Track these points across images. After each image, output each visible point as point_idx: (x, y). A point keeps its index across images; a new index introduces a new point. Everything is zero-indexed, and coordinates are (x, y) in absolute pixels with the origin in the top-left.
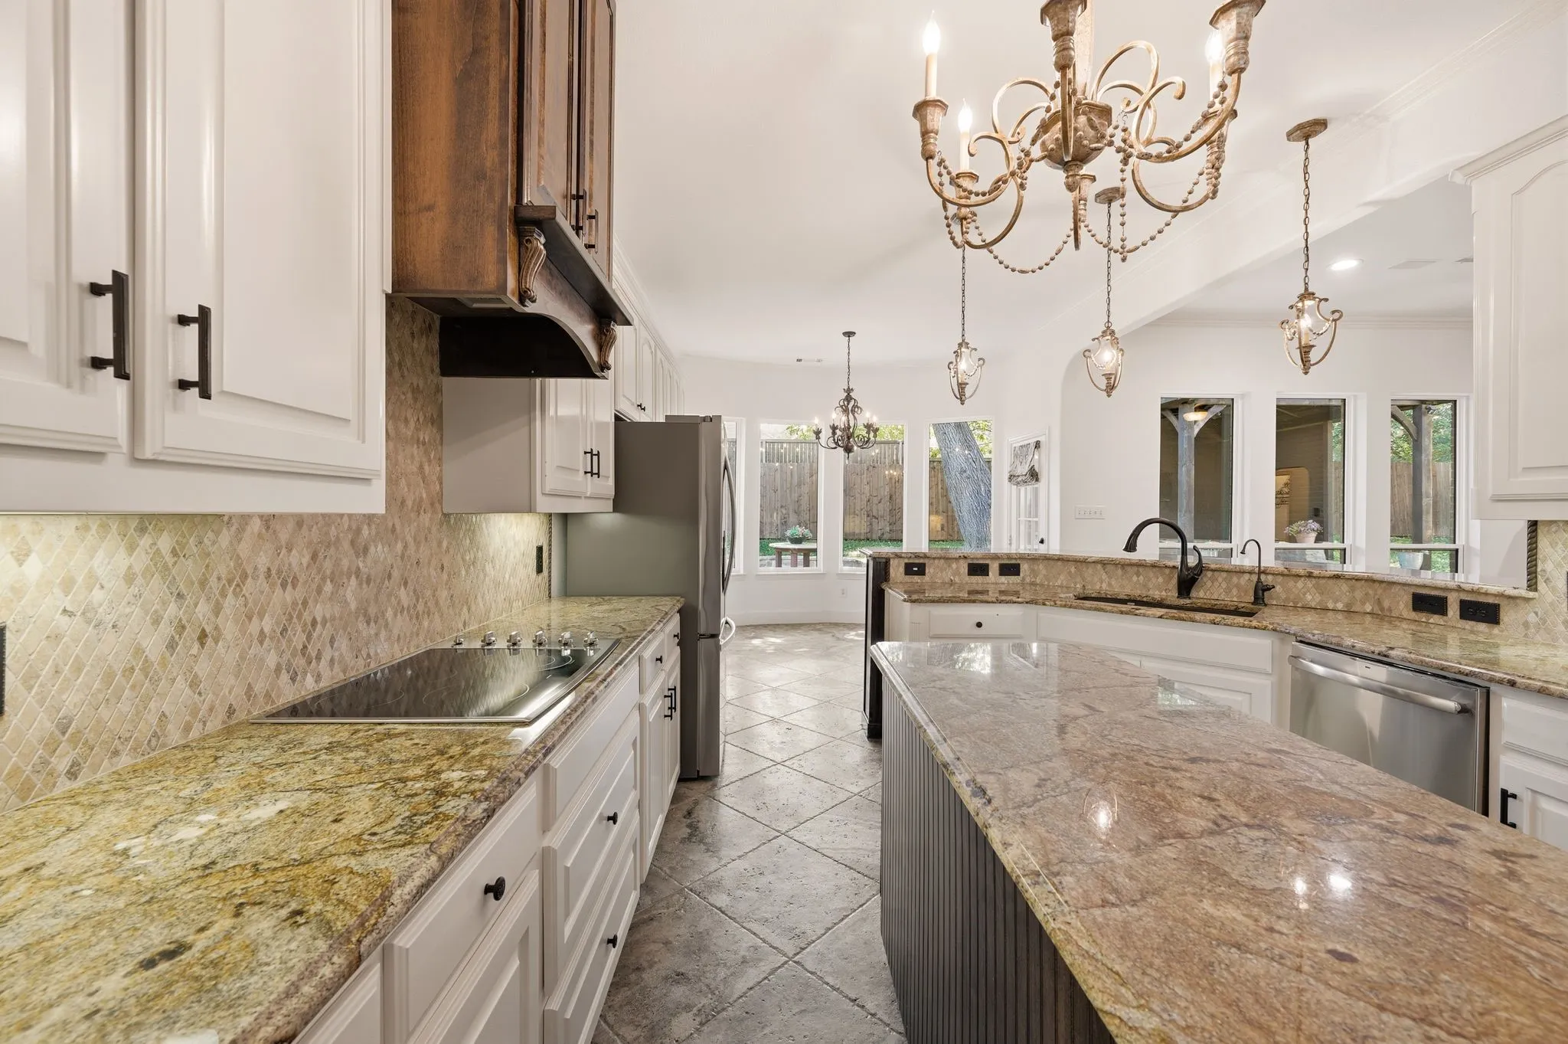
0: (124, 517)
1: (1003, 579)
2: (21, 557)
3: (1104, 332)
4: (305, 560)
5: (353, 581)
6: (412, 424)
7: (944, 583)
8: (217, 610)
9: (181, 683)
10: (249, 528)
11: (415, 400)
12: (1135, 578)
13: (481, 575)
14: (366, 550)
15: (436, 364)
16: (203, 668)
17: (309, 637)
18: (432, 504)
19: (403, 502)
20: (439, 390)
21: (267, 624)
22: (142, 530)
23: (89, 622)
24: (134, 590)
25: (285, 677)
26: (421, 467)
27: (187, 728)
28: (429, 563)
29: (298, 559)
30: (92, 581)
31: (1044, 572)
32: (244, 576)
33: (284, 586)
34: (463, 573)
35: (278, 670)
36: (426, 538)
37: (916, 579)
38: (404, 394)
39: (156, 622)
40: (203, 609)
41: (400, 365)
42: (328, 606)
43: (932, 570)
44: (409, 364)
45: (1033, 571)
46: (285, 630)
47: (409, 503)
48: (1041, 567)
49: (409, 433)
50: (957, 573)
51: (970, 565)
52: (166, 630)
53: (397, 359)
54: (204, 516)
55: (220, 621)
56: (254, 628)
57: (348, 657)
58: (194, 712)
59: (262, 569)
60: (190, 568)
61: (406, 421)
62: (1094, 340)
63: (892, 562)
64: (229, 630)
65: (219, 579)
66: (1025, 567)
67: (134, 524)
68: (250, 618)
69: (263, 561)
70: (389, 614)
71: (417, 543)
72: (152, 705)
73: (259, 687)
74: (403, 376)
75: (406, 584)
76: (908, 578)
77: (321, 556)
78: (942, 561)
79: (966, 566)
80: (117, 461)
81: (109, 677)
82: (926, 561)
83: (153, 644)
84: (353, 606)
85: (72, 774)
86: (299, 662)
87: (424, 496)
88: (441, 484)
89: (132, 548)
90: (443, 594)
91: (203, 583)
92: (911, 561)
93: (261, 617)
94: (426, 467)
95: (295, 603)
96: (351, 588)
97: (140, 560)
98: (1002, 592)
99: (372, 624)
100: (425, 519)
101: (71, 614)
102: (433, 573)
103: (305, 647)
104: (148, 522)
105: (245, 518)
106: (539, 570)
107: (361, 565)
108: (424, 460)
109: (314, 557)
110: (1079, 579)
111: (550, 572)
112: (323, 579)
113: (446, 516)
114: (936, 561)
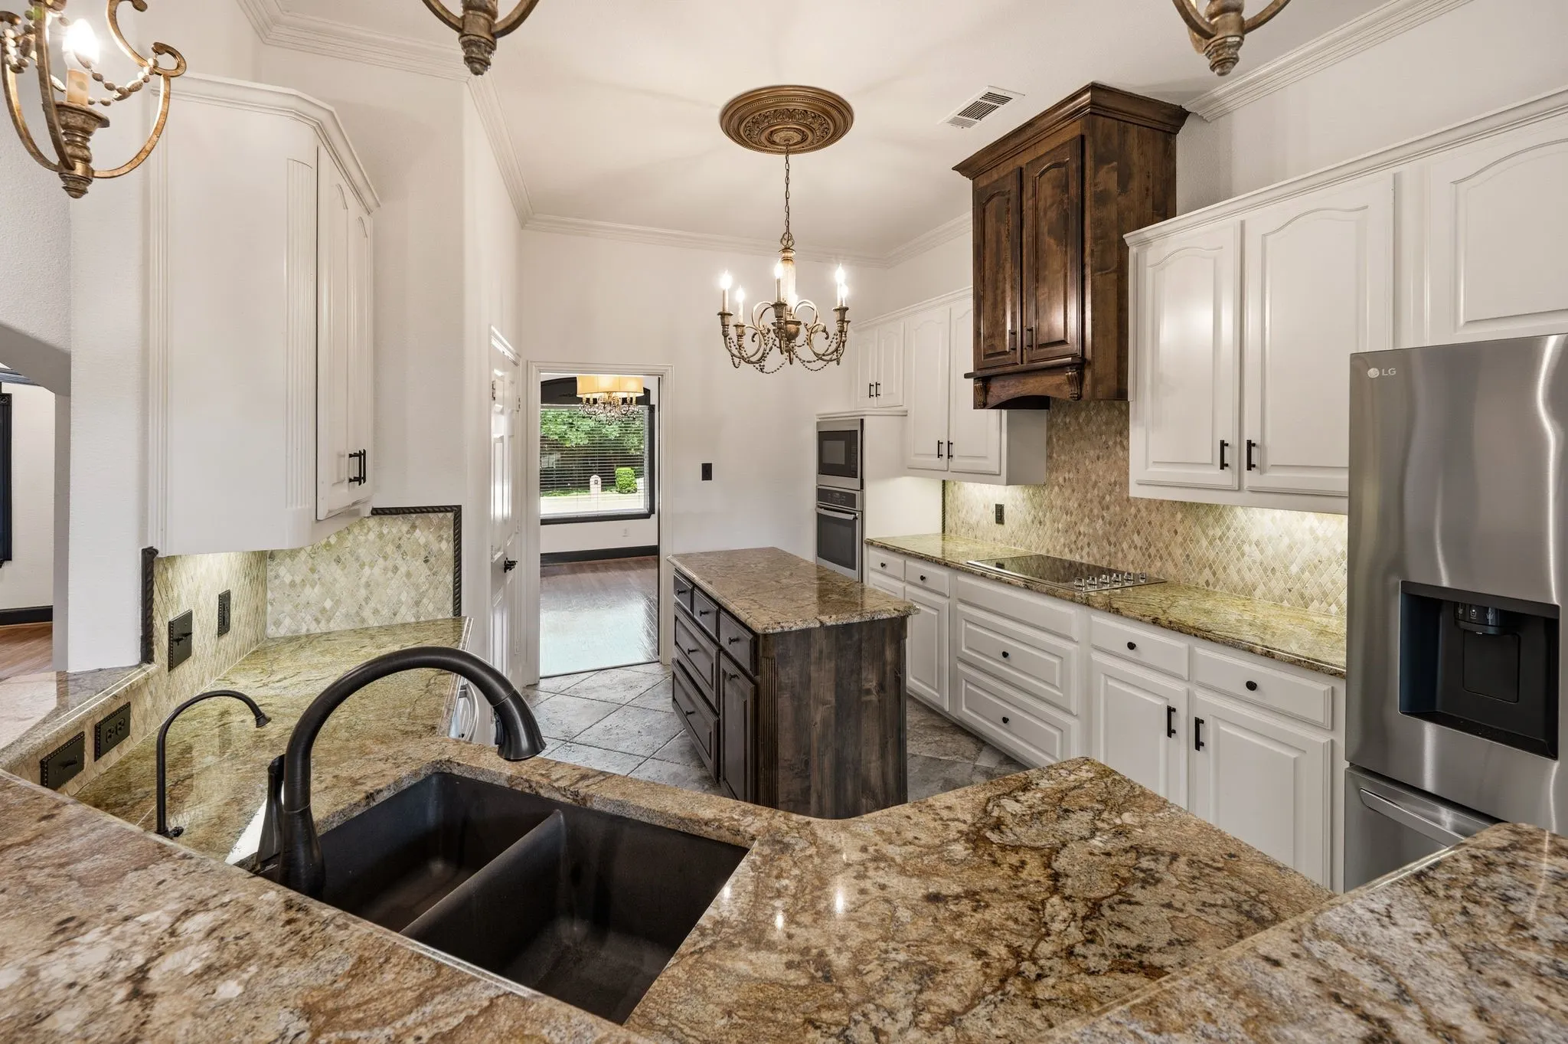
4: (1076, 505)
5: (1100, 521)
8: (1045, 516)
10: (1054, 491)
14: (1108, 508)
17: (1077, 538)
21: (1061, 527)
23: (1017, 511)
24: (1025, 503)
29: (1073, 504)
32: (1053, 507)
34: (1205, 542)
35: (1064, 545)
39: (1029, 513)
40: (1040, 514)
42: (1087, 528)
46: (1067, 531)
52: (1031, 517)
55: (1046, 520)
56: (1056, 525)
59: (1058, 506)
60: (1037, 499)
64: (1049, 524)
68: (1055, 522)
69: (1058, 503)
70: (1126, 545)
77: (1083, 505)
81: (1019, 521)
83: (1029, 519)
84: (1100, 532)
86: (1073, 547)
89: (1024, 493)
90: (1178, 551)
91: (1041, 506)
93: (1059, 523)
95: (1071, 522)
99: (1113, 546)
101: (1014, 509)
103: (1076, 541)
109: (1080, 505)
112: (1084, 516)
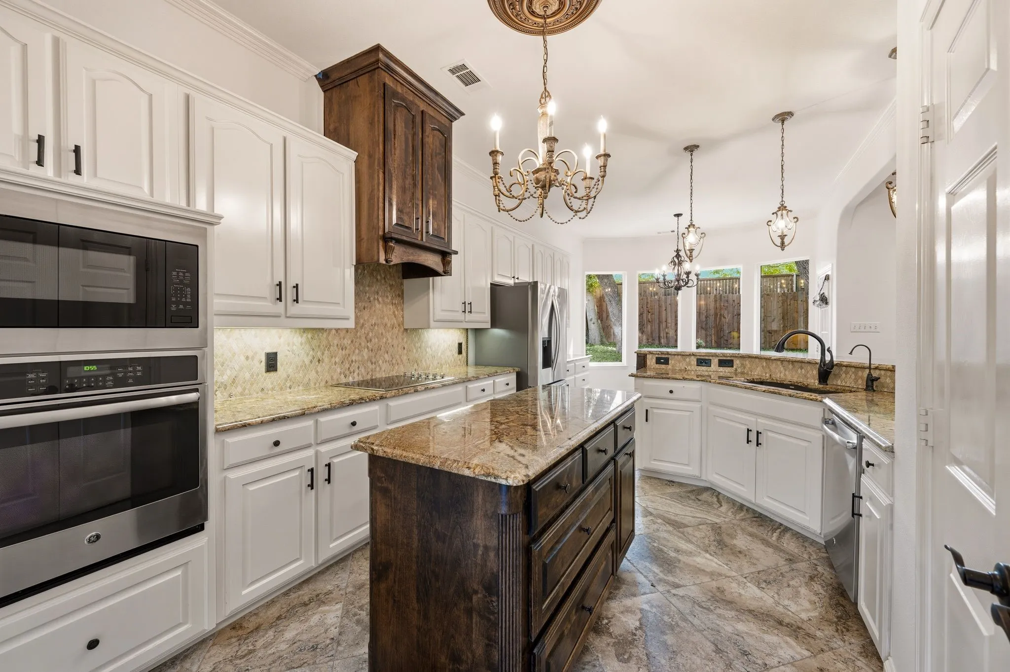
0: (300, 329)
1: (721, 369)
2: (280, 337)
3: (779, 208)
4: (349, 342)
6: (390, 298)
7: (681, 370)
8: (323, 354)
9: (314, 372)
10: (331, 333)
11: (391, 289)
12: (799, 371)
13: (424, 353)
14: (371, 340)
15: (400, 275)
16: (319, 369)
17: (350, 365)
18: (399, 325)
19: (386, 325)
20: (402, 284)
21: (337, 360)
22: (304, 332)
23: (293, 353)
24: (303, 347)
25: (342, 376)
26: (394, 312)
27: (315, 384)
28: (398, 346)
29: (347, 342)
30: (294, 344)
31: (749, 365)
32: (330, 345)
33: (342, 349)
34: (415, 351)
35: (340, 373)
36: (396, 337)
37: (663, 366)
38: (386, 288)
39: (308, 355)
40: (319, 354)
41: (384, 278)
42: (357, 357)
43: (673, 362)
44: (388, 277)
45: (743, 365)
46: (342, 362)
47: (389, 325)
48: (747, 362)
49: (389, 301)
50: (689, 364)
51: (698, 360)
52: (310, 358)
53: (383, 276)
54: (319, 329)
55: (324, 357)
56: (333, 359)
57: (364, 374)
58: (317, 380)
59: (336, 344)
60: (315, 343)
61: (387, 297)
62: (773, 214)
63: (648, 356)
64: (326, 360)
65: (323, 346)
66: (737, 362)
67: (302, 330)
68: (332, 357)
69: (336, 342)
70: (380, 362)
71: (392, 339)
72: (307, 376)
73: (335, 377)
74: (386, 282)
75: (387, 353)
76: (657, 366)
77: (354, 341)
78: (679, 357)
79: (695, 360)
80: (283, 318)
81: (297, 367)
82: (669, 356)
83: (307, 361)
84: (366, 358)
85: (290, 388)
86: (347, 372)
87: (395, 322)
88: (403, 318)
89: (302, 337)
90: (405, 358)
91: (319, 346)
92: (660, 356)
93: (335, 357)
94: (396, 312)
95: (346, 355)
96: (365, 352)
97: (304, 340)
98: (720, 377)
99: (373, 365)
100: (396, 331)
101: (289, 351)
102: (399, 350)
103: (349, 368)
104: (305, 330)
105: (331, 330)
106: (460, 352)
107: (369, 345)
108: (395, 310)
109: (352, 342)
110: (768, 371)
111: (467, 354)
112: (355, 348)
113: (406, 330)
114: (676, 356)
